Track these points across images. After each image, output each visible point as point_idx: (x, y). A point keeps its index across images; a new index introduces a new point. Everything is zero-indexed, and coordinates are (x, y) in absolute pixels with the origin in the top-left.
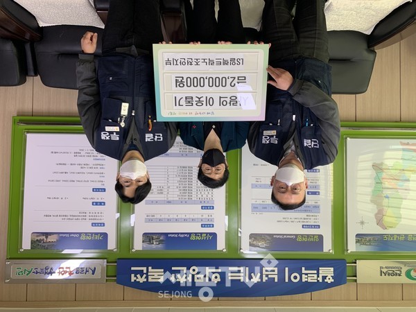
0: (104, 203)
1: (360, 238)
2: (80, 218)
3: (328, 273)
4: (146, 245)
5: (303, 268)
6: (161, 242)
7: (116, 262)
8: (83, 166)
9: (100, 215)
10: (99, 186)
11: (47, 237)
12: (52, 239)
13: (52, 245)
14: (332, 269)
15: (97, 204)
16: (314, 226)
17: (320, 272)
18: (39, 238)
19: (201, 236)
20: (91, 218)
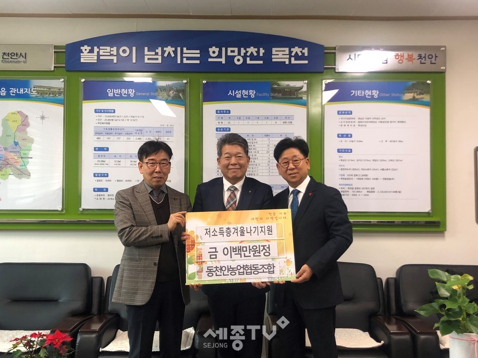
0: (338, 137)
3: (87, 57)
5: (115, 61)
7: (325, 69)
8: (364, 177)
9: (343, 124)
10: (345, 156)
14: (82, 60)
15: (347, 136)
17: (96, 58)
20: (353, 120)
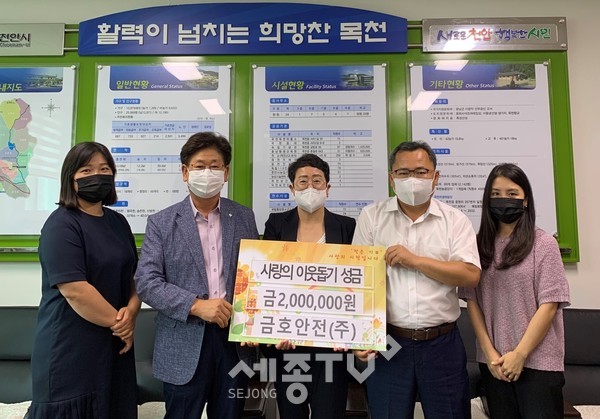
1: (55, 87)
2: (465, 111)
3: (105, 37)
4: (369, 73)
5: (141, 43)
6: (347, 78)
7: (409, 48)
10: (441, 158)
11: (513, 82)
12: (505, 81)
13: (505, 72)
14: (99, 42)
16: (122, 103)
17: (116, 38)
18: (524, 81)
19: (288, 87)
20: (450, 111)
